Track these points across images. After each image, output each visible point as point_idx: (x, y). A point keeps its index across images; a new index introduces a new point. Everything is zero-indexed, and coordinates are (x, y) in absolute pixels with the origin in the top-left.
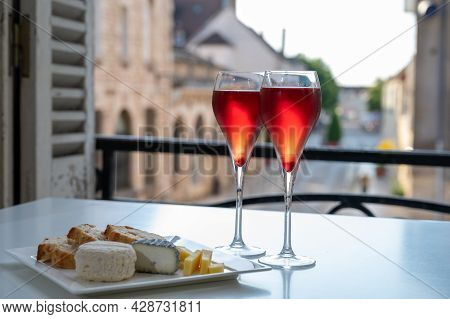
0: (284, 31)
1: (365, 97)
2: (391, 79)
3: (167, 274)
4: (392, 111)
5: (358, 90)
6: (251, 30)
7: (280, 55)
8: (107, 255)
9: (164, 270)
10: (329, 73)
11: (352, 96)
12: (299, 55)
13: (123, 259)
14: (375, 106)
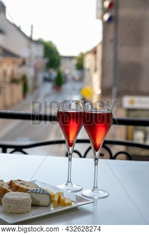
0: (32, 26)
1: (74, 62)
2: (88, 52)
3: (45, 206)
4: (89, 70)
5: (71, 58)
6: (14, 25)
7: (30, 39)
8: (20, 201)
9: (44, 204)
10: (55, 49)
11: (68, 61)
12: (40, 39)
13: (27, 202)
14: (80, 67)
